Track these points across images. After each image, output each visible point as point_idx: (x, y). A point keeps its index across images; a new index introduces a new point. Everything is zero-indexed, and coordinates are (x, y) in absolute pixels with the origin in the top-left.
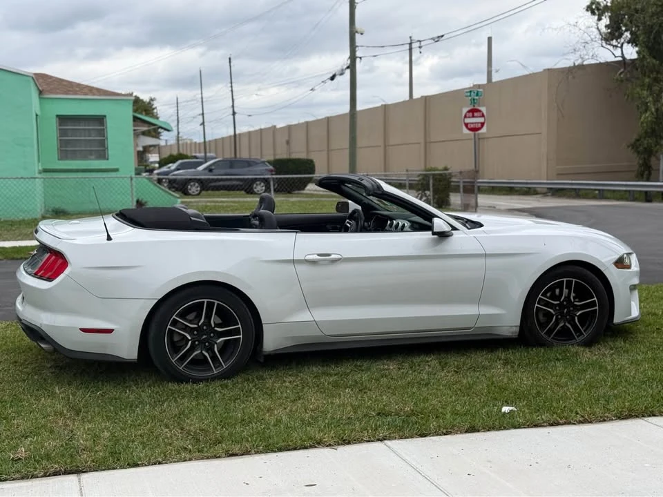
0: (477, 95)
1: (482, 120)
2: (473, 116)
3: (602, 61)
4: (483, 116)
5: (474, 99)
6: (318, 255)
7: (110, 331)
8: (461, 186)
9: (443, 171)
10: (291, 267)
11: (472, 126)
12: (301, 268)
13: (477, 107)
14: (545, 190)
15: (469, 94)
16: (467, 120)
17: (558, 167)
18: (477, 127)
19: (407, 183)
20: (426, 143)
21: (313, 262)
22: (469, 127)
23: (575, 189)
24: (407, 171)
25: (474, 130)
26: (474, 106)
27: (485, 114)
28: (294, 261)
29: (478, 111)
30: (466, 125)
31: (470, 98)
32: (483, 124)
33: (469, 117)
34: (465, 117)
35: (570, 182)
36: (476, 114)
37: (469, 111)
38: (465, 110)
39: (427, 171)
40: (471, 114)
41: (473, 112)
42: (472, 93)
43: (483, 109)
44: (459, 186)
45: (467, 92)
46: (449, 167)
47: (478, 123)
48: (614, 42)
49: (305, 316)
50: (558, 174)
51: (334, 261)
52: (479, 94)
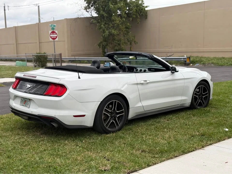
0: (54, 26)
1: (56, 35)
2: (53, 34)
3: (85, 17)
4: (56, 34)
5: (53, 28)
6: (144, 81)
7: (84, 116)
8: (33, 60)
9: (43, 54)
10: (136, 86)
11: (53, 38)
12: (139, 86)
13: (54, 31)
14: (67, 61)
15: (51, 26)
16: (51, 35)
17: (72, 53)
18: (54, 38)
19: (26, 59)
20: (17, 44)
21: (142, 84)
22: (52, 38)
23: (79, 60)
24: (26, 54)
25: (54, 39)
26: (53, 30)
27: (57, 34)
28: (137, 84)
29: (55, 32)
30: (51, 37)
31: (51, 27)
32: (56, 37)
33: (52, 34)
34: (50, 34)
35: (78, 58)
36: (54, 33)
37: (52, 32)
38: (50, 32)
39: (38, 54)
40: (52, 33)
41: (53, 32)
42: (52, 26)
43: (56, 32)
44: (32, 60)
45: (50, 25)
46: (46, 53)
47: (55, 37)
48: (88, 10)
49: (140, 104)
50: (72, 55)
51: (148, 83)
52: (55, 26)
